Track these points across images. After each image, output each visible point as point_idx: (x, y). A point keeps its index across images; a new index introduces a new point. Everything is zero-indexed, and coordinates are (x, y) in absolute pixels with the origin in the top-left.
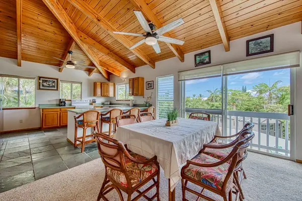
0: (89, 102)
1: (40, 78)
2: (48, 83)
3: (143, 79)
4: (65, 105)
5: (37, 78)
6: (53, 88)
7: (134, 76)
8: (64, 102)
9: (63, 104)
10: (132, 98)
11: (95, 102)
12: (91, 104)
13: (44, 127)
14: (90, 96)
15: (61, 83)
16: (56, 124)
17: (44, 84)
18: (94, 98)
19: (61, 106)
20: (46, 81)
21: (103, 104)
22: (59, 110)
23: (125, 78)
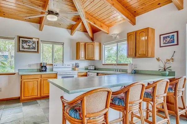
0: (71, 66)
1: (20, 37)
2: (28, 44)
3: (153, 30)
4: (45, 71)
5: (16, 39)
6: (33, 50)
7: (133, 29)
8: (45, 67)
9: (44, 69)
10: (130, 60)
11: (78, 67)
12: (74, 69)
13: (23, 98)
14: (73, 59)
15: (42, 44)
16: (36, 94)
17: (24, 45)
18: (77, 61)
19: (42, 71)
20: (26, 42)
21: (87, 69)
22: (39, 77)
23: (118, 35)
